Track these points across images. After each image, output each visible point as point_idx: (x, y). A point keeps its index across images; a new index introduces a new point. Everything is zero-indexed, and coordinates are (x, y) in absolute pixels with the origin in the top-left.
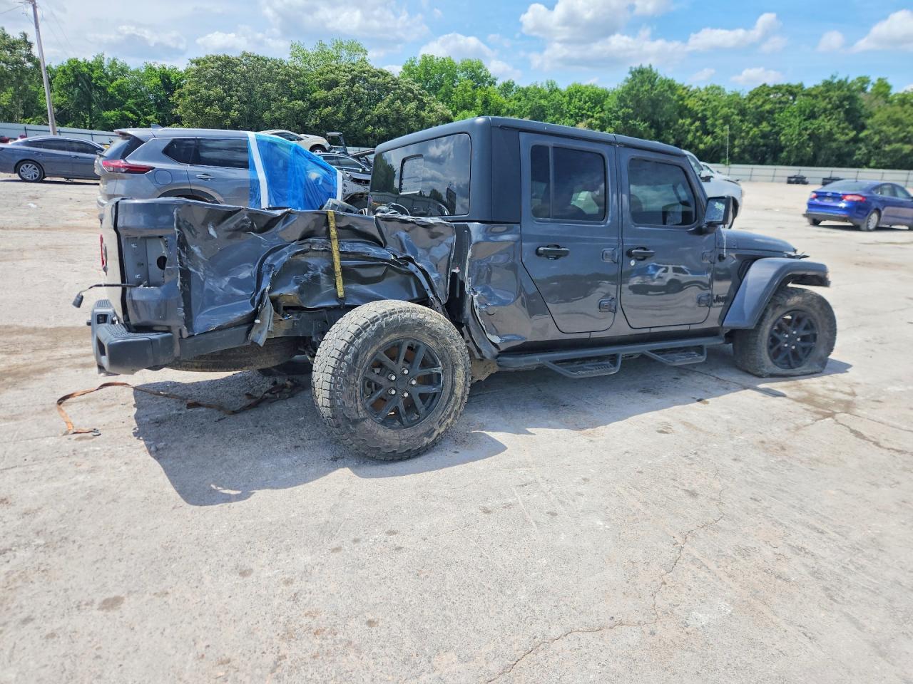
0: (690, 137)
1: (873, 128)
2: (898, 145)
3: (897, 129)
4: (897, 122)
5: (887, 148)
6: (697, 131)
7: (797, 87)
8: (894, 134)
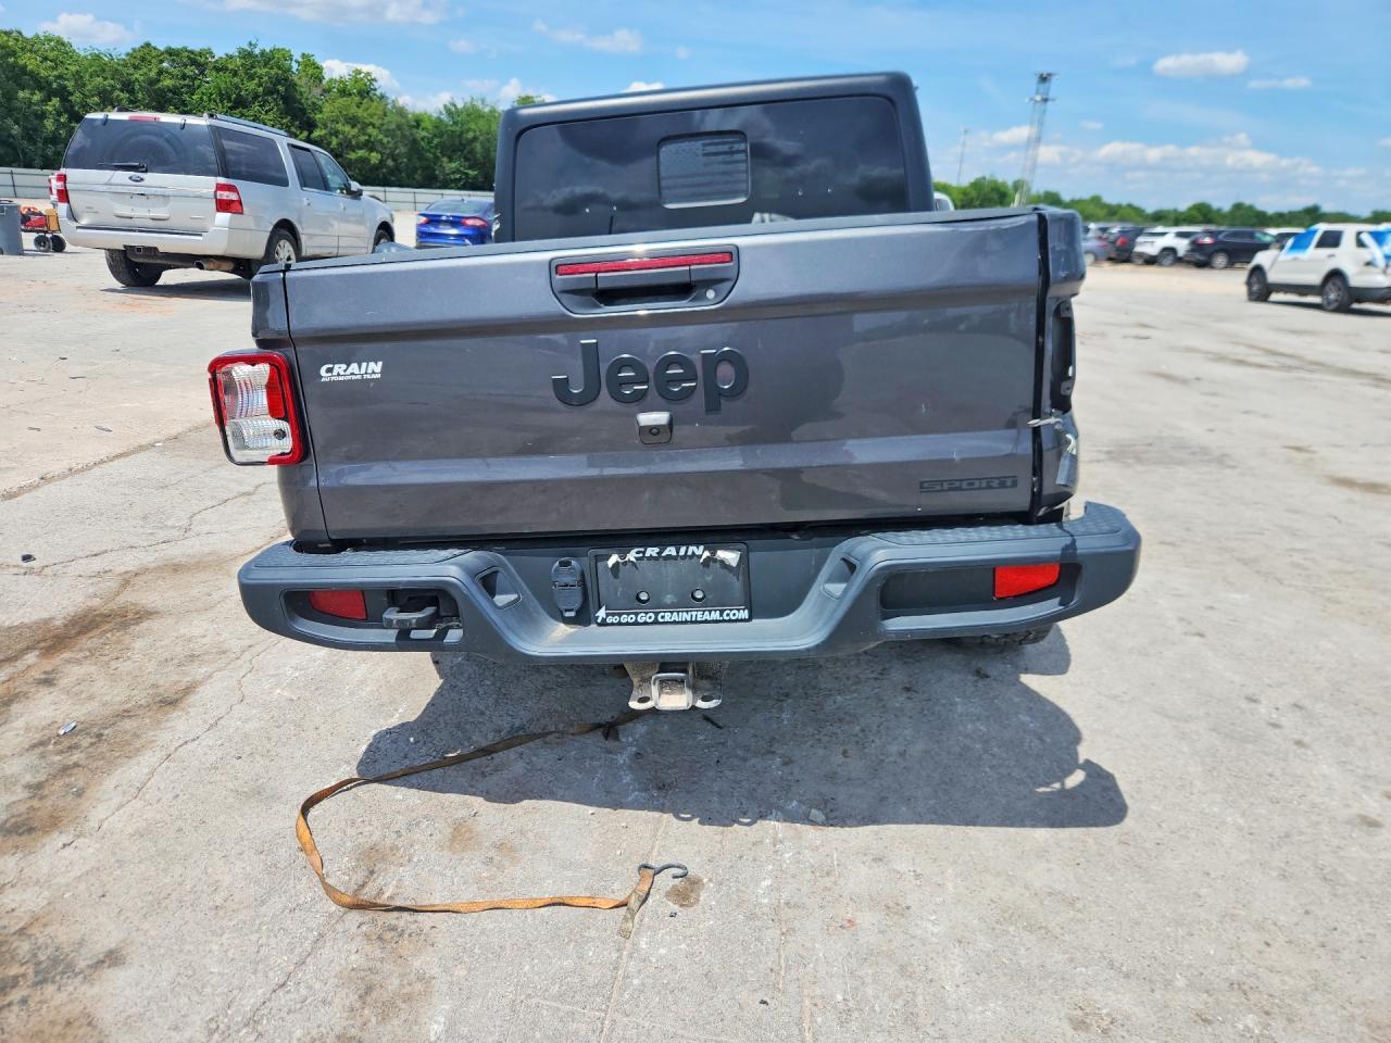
0: (49, 124)
1: (326, 126)
2: (361, 153)
3: (356, 130)
4: (353, 121)
5: (352, 156)
6: (59, 114)
7: (200, 54)
8: (354, 136)
